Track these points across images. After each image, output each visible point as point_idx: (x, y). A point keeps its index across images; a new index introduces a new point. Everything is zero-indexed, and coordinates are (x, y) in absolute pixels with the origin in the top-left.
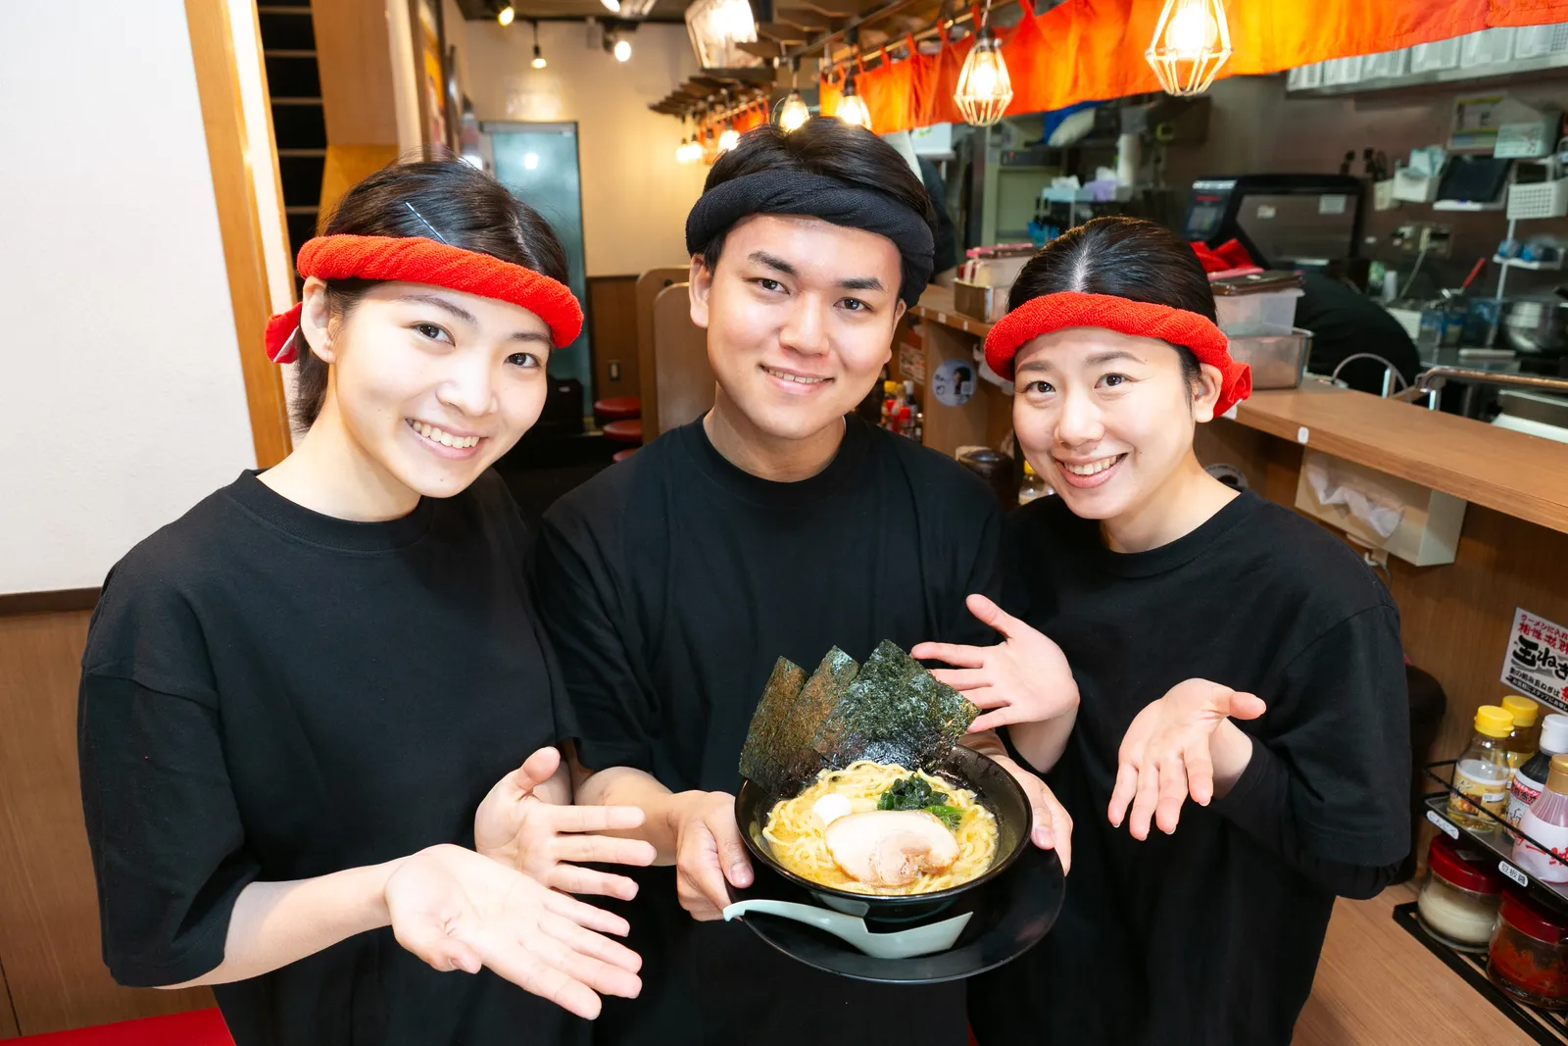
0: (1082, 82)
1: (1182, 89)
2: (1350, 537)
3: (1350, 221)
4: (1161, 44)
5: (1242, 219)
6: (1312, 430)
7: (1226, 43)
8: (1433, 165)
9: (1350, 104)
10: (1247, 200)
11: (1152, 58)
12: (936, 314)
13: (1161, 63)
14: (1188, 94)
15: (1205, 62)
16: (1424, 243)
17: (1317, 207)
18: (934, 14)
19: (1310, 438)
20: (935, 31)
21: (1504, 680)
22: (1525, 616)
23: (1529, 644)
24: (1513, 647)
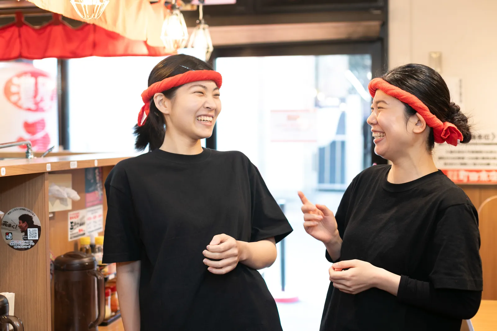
21: (70, 240)
22: (70, 214)
23: (72, 223)
24: (69, 226)
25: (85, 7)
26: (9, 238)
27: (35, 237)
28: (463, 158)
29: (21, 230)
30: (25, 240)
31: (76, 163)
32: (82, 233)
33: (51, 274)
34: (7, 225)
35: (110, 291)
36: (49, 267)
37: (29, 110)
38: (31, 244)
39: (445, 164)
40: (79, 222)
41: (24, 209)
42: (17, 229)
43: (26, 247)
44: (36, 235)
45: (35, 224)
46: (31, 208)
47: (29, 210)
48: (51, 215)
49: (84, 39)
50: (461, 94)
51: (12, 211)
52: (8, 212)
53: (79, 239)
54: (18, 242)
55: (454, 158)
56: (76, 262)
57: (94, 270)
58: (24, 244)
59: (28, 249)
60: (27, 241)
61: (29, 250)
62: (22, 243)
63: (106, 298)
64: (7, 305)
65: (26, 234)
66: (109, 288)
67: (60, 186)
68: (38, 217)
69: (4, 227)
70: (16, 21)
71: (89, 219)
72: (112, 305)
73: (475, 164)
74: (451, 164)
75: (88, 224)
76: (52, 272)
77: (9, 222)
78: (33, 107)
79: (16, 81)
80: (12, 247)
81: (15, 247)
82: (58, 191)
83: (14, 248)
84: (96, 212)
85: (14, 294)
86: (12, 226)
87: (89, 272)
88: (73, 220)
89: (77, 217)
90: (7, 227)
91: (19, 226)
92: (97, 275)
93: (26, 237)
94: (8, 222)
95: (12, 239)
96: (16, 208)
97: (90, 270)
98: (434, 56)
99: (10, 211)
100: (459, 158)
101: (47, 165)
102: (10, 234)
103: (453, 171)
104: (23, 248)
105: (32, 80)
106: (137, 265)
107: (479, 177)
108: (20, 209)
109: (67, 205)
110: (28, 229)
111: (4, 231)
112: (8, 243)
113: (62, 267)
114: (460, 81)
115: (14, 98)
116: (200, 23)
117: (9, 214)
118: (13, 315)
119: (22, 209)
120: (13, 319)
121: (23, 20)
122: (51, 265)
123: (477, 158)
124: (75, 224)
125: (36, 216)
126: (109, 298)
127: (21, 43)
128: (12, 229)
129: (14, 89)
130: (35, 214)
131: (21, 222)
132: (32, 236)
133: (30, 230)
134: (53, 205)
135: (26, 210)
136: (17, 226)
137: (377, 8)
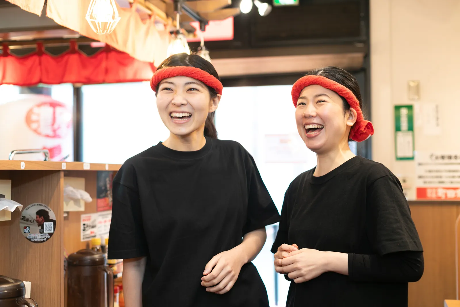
21: (82, 240)
22: (83, 217)
23: (84, 225)
24: (82, 228)
25: (99, 23)
26: (27, 231)
27: (50, 230)
28: (441, 177)
29: (38, 224)
30: (41, 233)
31: (89, 165)
32: (93, 235)
33: (65, 270)
34: (25, 220)
35: (118, 288)
36: (63, 264)
37: (47, 136)
38: (46, 237)
39: (425, 182)
40: (91, 224)
41: (41, 205)
42: (34, 223)
43: (42, 240)
44: (51, 228)
45: (51, 218)
46: (48, 203)
47: (45, 205)
48: (65, 215)
49: (98, 66)
50: (437, 119)
51: (30, 207)
52: (27, 208)
53: (91, 241)
54: (35, 235)
55: (432, 177)
56: (88, 258)
57: (104, 266)
58: (40, 237)
59: (44, 241)
60: (43, 234)
61: (46, 242)
62: (39, 236)
63: (115, 295)
64: (24, 288)
65: (43, 228)
66: (118, 286)
67: (74, 188)
68: (54, 212)
69: (23, 221)
70: (37, 50)
71: (100, 222)
72: (120, 302)
73: (452, 182)
74: (430, 182)
75: (99, 228)
76: (65, 268)
77: (28, 217)
78: (50, 133)
79: (36, 110)
80: (30, 240)
81: (33, 240)
82: (72, 191)
83: (31, 241)
84: (106, 217)
85: (31, 282)
86: (30, 221)
87: (99, 268)
88: (86, 222)
89: (89, 220)
90: (25, 222)
91: (36, 221)
92: (107, 270)
93: (43, 230)
94: (26, 217)
95: (29, 233)
96: (33, 204)
97: (100, 266)
98: (412, 84)
99: (28, 207)
100: (437, 177)
101: (63, 164)
102: (28, 228)
103: (432, 188)
104: (39, 241)
105: (50, 110)
106: (143, 261)
107: (456, 194)
108: (37, 205)
109: (80, 206)
110: (45, 223)
111: (22, 226)
112: (26, 236)
113: (75, 263)
114: (437, 107)
115: (34, 126)
116: (201, 49)
117: (27, 209)
118: (30, 298)
119: (39, 205)
120: (29, 301)
121: (43, 49)
122: (65, 261)
123: (453, 177)
124: (87, 226)
125: (52, 211)
126: (118, 295)
127: (41, 70)
128: (30, 223)
129: (34, 117)
130: (50, 209)
131: (38, 216)
132: (48, 229)
133: (46, 224)
134: (67, 205)
135: (42, 206)
136: (35, 221)
137: (360, 42)
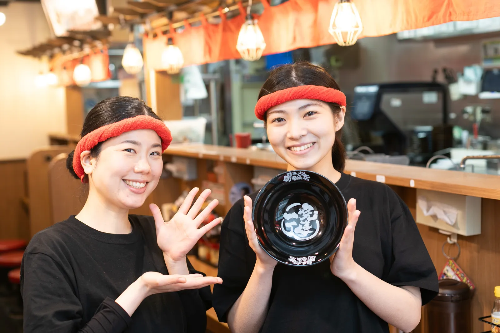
0: (298, 38)
1: (345, 43)
2: (441, 231)
3: (440, 106)
4: (334, 25)
5: (384, 107)
6: (415, 180)
7: (360, 25)
8: (476, 74)
9: (431, 45)
10: (386, 97)
11: (331, 31)
12: (230, 158)
13: (335, 33)
14: (347, 45)
15: (353, 32)
16: (479, 116)
17: (421, 99)
18: (216, 4)
19: (415, 184)
20: (217, 13)
